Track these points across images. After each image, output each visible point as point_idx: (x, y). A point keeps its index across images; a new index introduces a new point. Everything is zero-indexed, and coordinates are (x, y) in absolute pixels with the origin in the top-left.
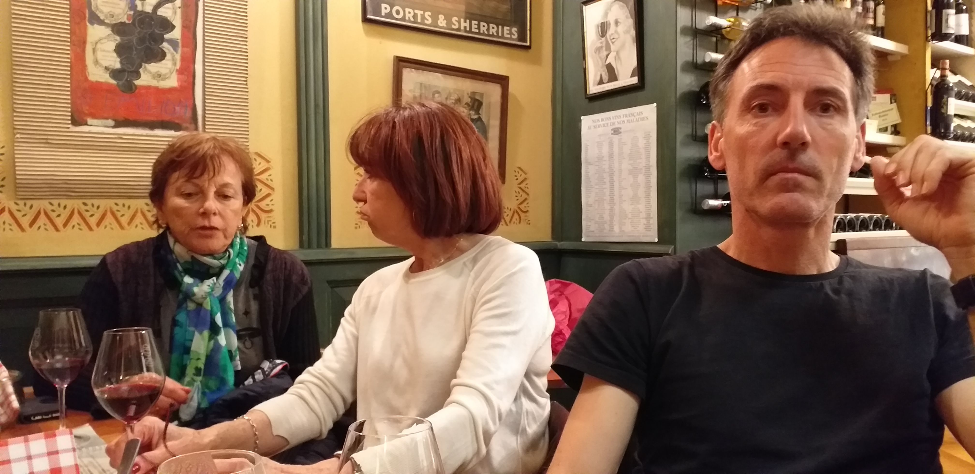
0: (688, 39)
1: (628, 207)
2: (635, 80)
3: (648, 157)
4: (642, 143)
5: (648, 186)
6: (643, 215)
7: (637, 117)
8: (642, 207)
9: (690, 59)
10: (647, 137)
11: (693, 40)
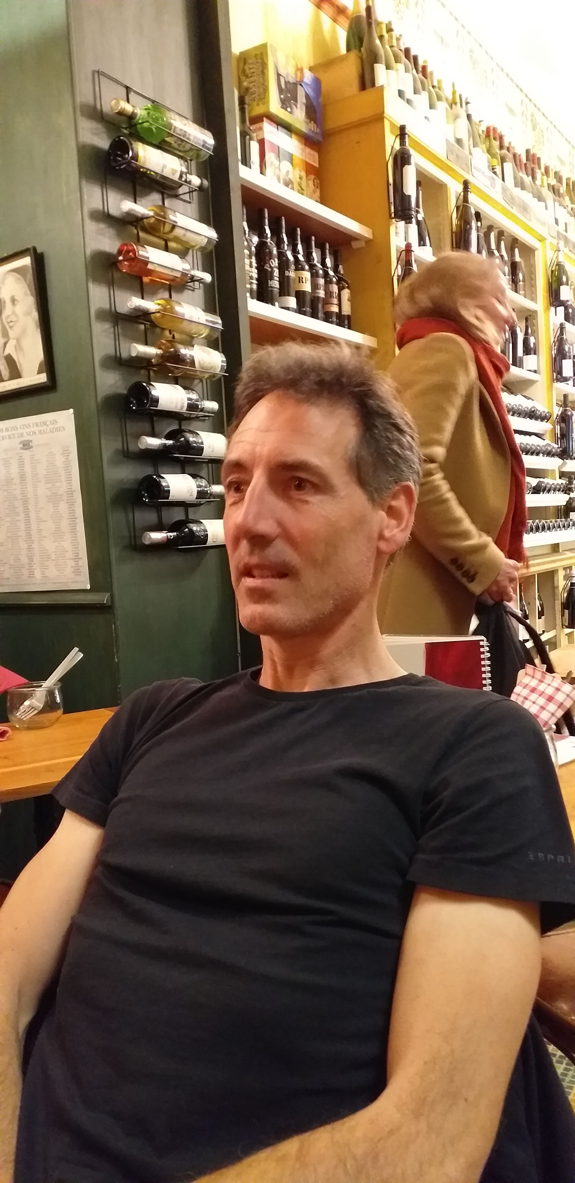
0: (107, 326)
1: (50, 545)
2: (43, 378)
3: (69, 480)
4: (60, 461)
5: (73, 518)
6: (70, 555)
7: (51, 427)
8: (67, 544)
9: (111, 351)
10: (66, 452)
11: (114, 327)
